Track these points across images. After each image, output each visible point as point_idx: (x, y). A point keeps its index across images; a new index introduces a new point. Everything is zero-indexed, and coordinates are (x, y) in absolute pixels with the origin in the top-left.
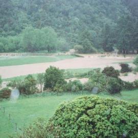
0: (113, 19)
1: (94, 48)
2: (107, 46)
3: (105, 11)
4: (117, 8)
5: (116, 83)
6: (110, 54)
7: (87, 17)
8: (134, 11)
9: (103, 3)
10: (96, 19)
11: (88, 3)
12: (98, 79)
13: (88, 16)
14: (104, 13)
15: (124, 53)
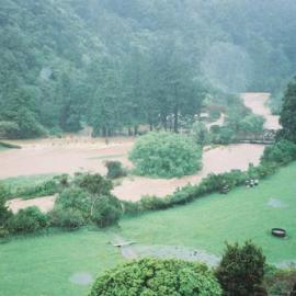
0: (72, 60)
1: (41, 127)
2: (68, 121)
3: (54, 43)
4: (79, 37)
5: (108, 205)
6: (75, 137)
7: (17, 57)
8: (112, 43)
9: (50, 26)
10: (38, 60)
11: (16, 24)
12: (73, 201)
13: (18, 53)
14: (52, 47)
15: (104, 135)
